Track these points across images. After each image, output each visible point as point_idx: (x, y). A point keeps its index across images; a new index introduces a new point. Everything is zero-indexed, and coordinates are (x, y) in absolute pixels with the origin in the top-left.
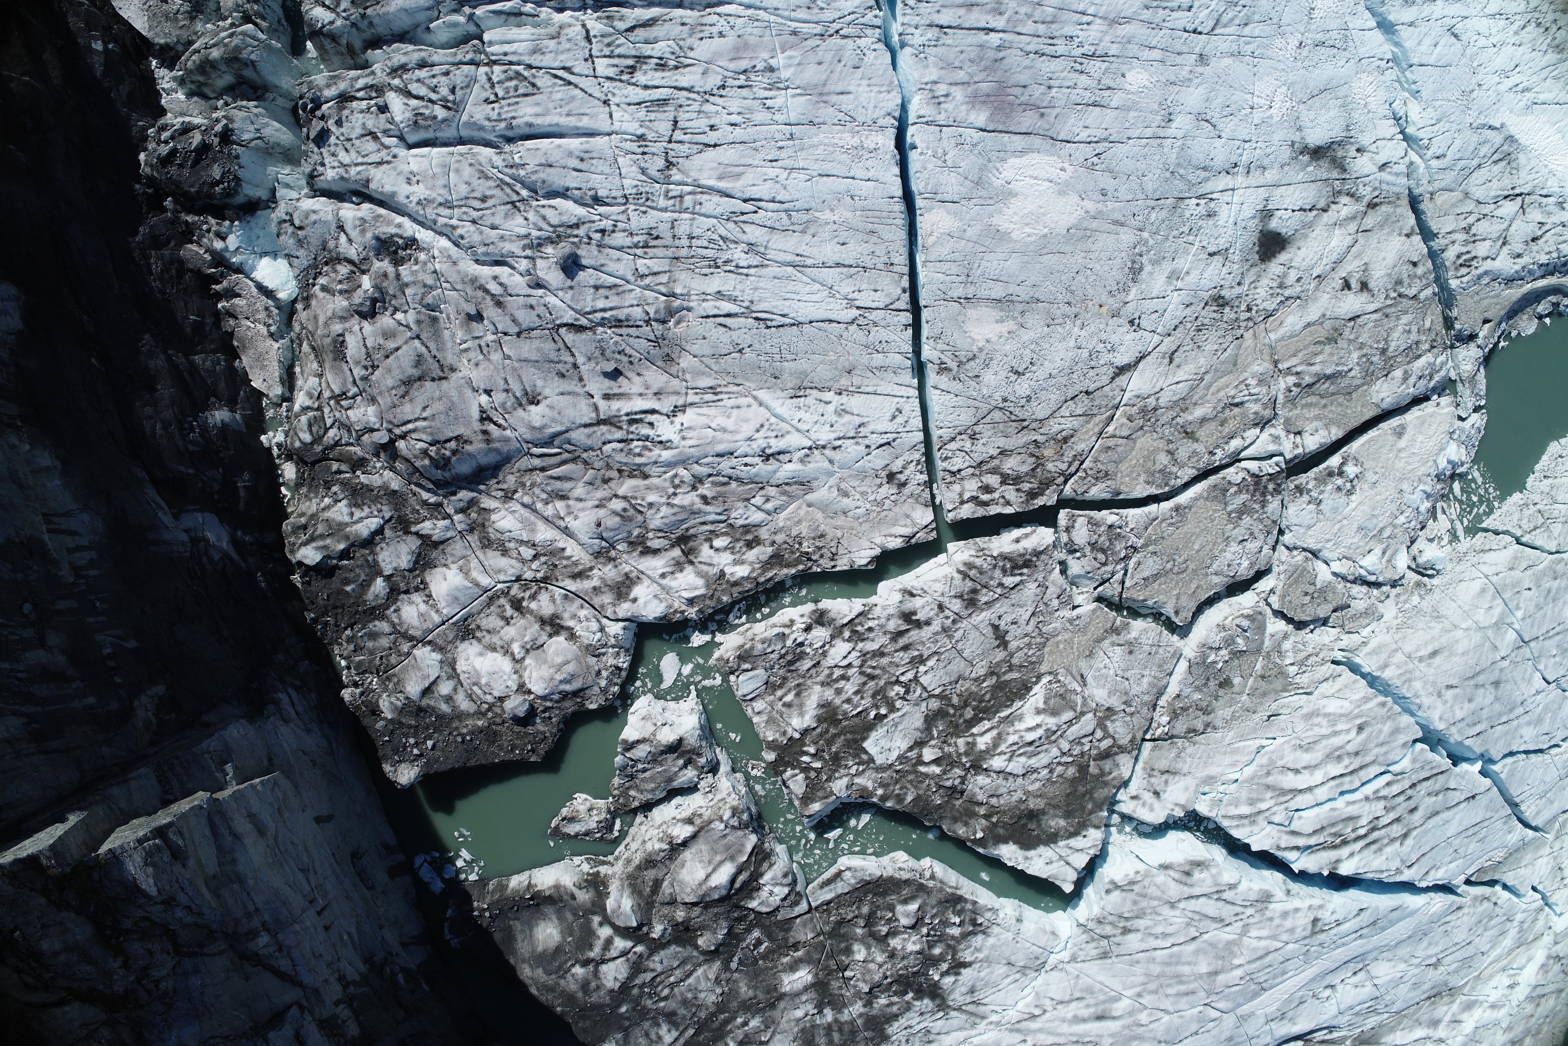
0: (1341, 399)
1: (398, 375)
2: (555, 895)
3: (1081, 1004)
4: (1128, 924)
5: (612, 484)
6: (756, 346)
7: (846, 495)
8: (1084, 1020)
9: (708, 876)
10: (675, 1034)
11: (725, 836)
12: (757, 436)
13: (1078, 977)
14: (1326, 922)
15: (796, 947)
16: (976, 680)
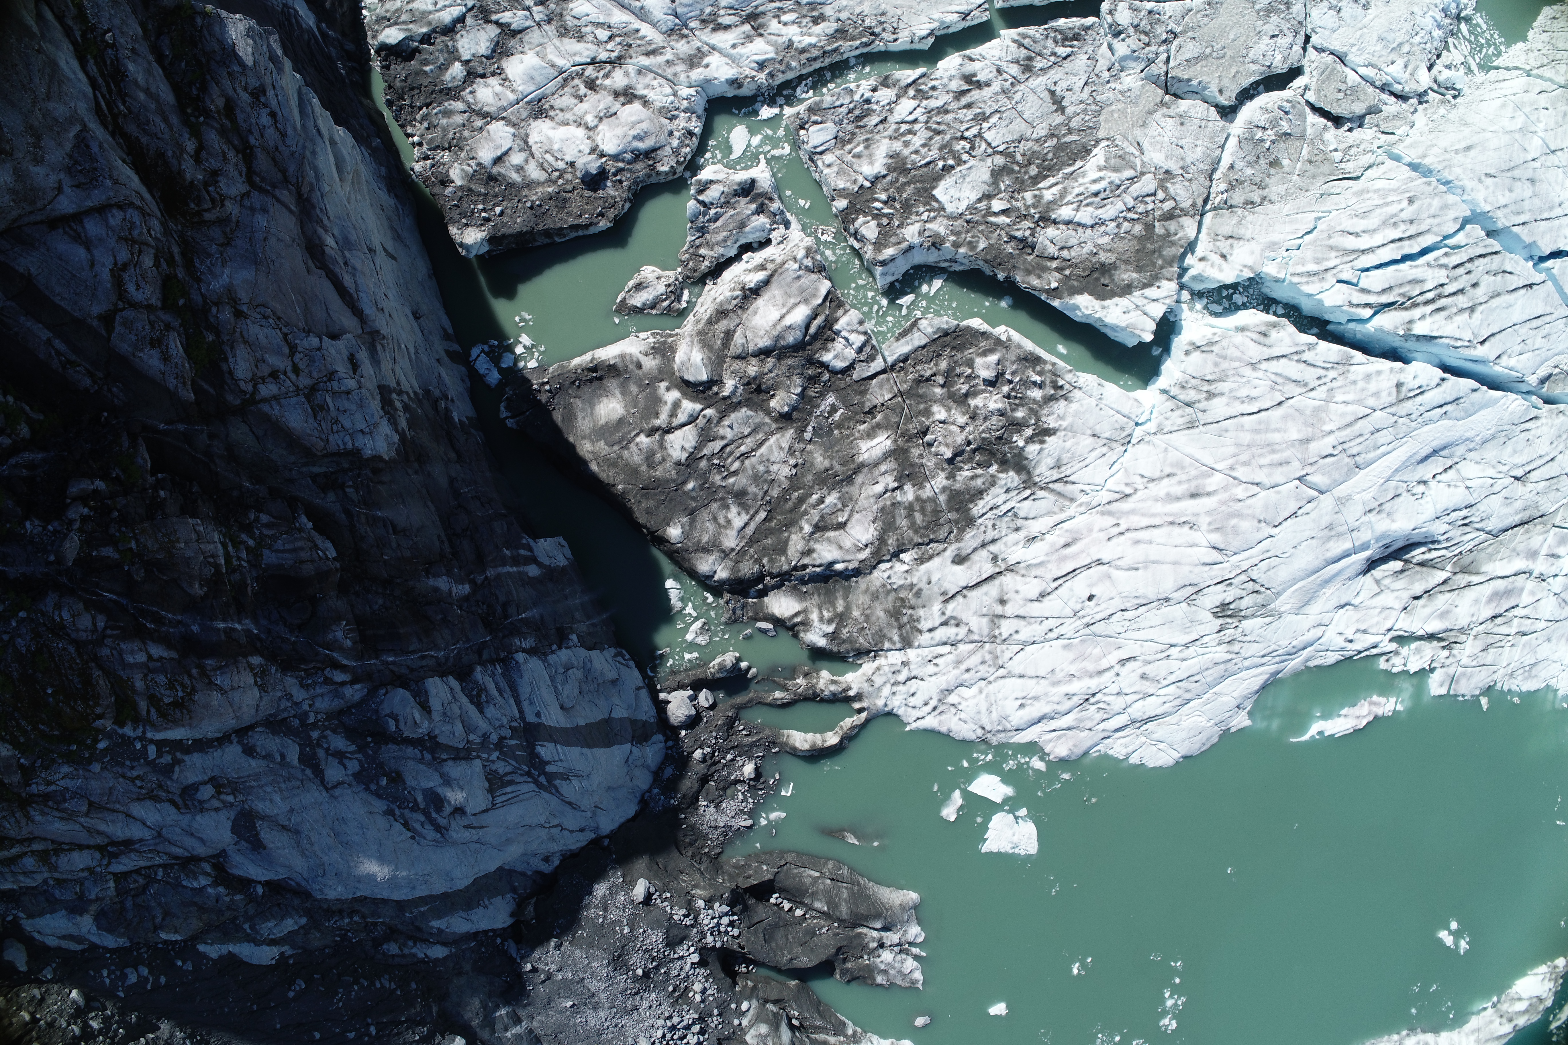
2: (620, 365)
3: (1173, 480)
4: (1212, 388)
8: (1178, 499)
9: (782, 317)
10: (745, 517)
11: (799, 277)
13: (1166, 450)
14: (1411, 386)
15: (871, 412)
16: (1037, 140)
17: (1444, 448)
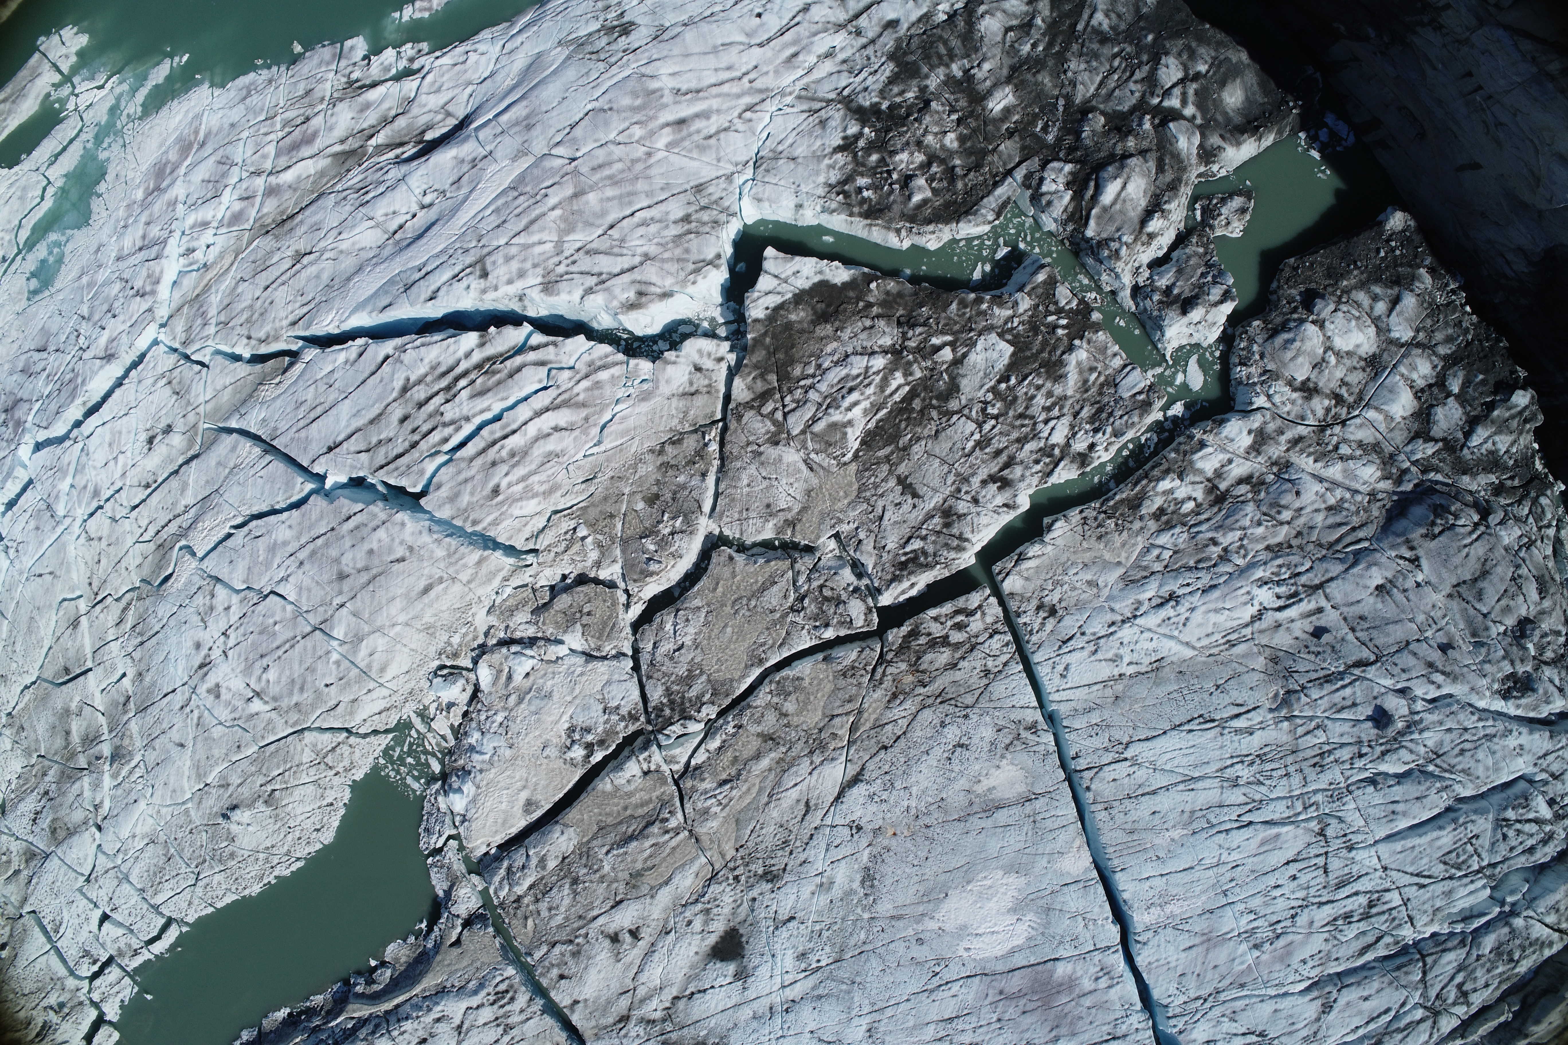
0: (610, 820)
1: (1494, 577)
2: (1237, 135)
3: (705, 133)
4: (687, 227)
5: (1294, 532)
6: (1206, 696)
7: (1089, 583)
8: (697, 116)
9: (1124, 188)
10: (1094, 23)
12: (1187, 614)
13: (719, 160)
14: (471, 277)
15: (1011, 134)
16: (919, 439)
17: (409, 245)
